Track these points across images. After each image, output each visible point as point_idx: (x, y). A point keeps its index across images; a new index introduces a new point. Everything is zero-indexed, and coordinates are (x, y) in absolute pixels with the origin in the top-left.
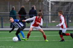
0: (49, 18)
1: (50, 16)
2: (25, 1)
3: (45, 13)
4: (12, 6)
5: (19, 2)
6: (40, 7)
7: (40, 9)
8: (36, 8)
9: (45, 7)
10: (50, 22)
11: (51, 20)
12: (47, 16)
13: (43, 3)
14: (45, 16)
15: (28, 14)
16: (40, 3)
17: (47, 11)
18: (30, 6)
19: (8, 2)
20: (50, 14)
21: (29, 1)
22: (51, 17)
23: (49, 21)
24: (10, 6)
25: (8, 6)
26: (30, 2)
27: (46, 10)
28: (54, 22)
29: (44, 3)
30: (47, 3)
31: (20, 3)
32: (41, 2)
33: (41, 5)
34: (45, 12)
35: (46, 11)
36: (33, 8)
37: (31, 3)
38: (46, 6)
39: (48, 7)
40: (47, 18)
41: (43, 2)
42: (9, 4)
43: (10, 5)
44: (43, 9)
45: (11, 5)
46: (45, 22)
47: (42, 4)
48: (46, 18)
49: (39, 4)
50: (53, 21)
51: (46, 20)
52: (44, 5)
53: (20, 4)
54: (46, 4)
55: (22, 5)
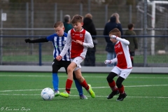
0: (150, 43)
1: (153, 39)
2: (95, 3)
3: (142, 32)
4: (64, 14)
5: (81, 5)
6: (131, 17)
7: (131, 23)
8: (120, 19)
9: (142, 18)
10: (153, 52)
11: (156, 49)
12: (146, 39)
13: (138, 7)
14: (142, 39)
15: (102, 32)
16: (131, 6)
17: (146, 27)
18: (107, 13)
19: (56, 4)
20: (153, 33)
21: (105, 3)
22: (155, 40)
23: (150, 50)
24: (59, 14)
25: (56, 12)
26: (107, 6)
27: (144, 23)
28: (162, 54)
29: (140, 8)
30: (146, 7)
31: (84, 7)
32: (132, 4)
33: (133, 12)
34: (142, 29)
35: (143, 27)
36: (113, 20)
37: (109, 8)
38: (143, 14)
39: (150, 18)
40: (146, 43)
41: (137, 5)
42: (56, 8)
43: (58, 10)
44: (138, 21)
45: (61, 12)
46: (142, 53)
47: (135, 11)
48: (144, 44)
49: (128, 10)
50: (161, 52)
51: (144, 47)
52: (140, 12)
53: (83, 10)
54: (143, 10)
55: (88, 12)
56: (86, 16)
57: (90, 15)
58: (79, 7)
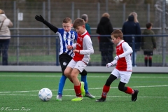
2: (113, 2)
3: (161, 32)
4: (81, 14)
5: (99, 4)
6: (149, 15)
7: (149, 22)
8: (138, 18)
9: (160, 17)
12: (165, 38)
13: (156, 5)
14: (160, 38)
16: (149, 5)
17: (165, 26)
18: (124, 12)
19: (73, 3)
21: (123, 2)
24: (76, 13)
25: (73, 12)
26: (124, 5)
27: (162, 23)
29: (159, 7)
30: (164, 6)
31: (101, 6)
32: (151, 3)
33: (151, 11)
34: (160, 28)
35: (162, 26)
36: (132, 19)
37: (126, 7)
38: (162, 13)
40: (165, 42)
41: (155, 4)
42: (73, 8)
43: (76, 9)
44: (157, 20)
45: (79, 11)
46: (161, 52)
47: (153, 10)
48: (163, 43)
49: (146, 8)
51: (163, 47)
52: (159, 11)
53: (101, 9)
54: (162, 8)
55: (105, 11)
56: (103, 15)
57: (107, 14)
58: (96, 6)
